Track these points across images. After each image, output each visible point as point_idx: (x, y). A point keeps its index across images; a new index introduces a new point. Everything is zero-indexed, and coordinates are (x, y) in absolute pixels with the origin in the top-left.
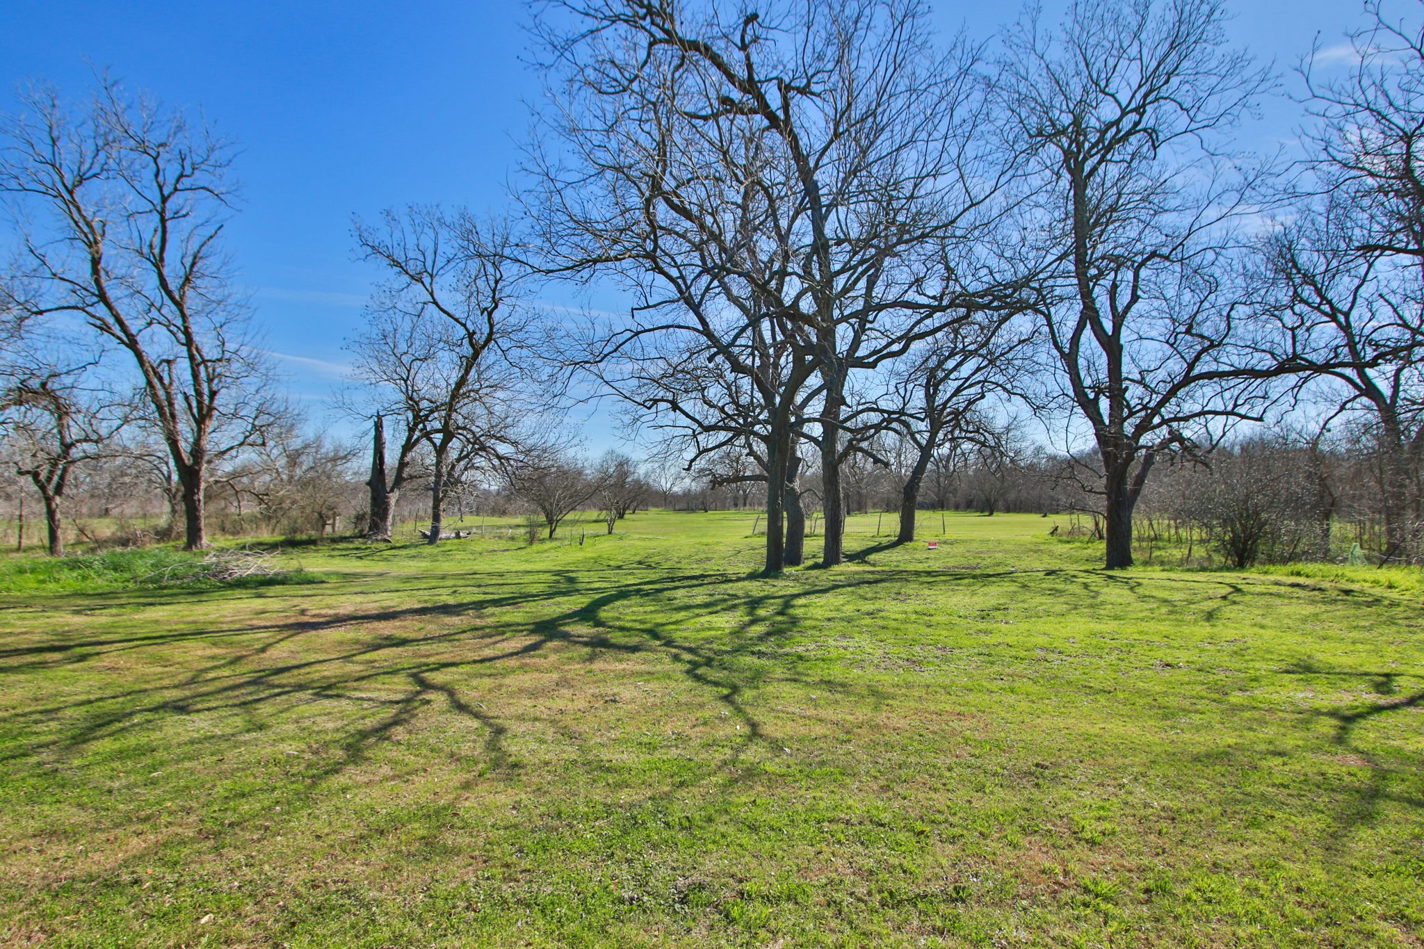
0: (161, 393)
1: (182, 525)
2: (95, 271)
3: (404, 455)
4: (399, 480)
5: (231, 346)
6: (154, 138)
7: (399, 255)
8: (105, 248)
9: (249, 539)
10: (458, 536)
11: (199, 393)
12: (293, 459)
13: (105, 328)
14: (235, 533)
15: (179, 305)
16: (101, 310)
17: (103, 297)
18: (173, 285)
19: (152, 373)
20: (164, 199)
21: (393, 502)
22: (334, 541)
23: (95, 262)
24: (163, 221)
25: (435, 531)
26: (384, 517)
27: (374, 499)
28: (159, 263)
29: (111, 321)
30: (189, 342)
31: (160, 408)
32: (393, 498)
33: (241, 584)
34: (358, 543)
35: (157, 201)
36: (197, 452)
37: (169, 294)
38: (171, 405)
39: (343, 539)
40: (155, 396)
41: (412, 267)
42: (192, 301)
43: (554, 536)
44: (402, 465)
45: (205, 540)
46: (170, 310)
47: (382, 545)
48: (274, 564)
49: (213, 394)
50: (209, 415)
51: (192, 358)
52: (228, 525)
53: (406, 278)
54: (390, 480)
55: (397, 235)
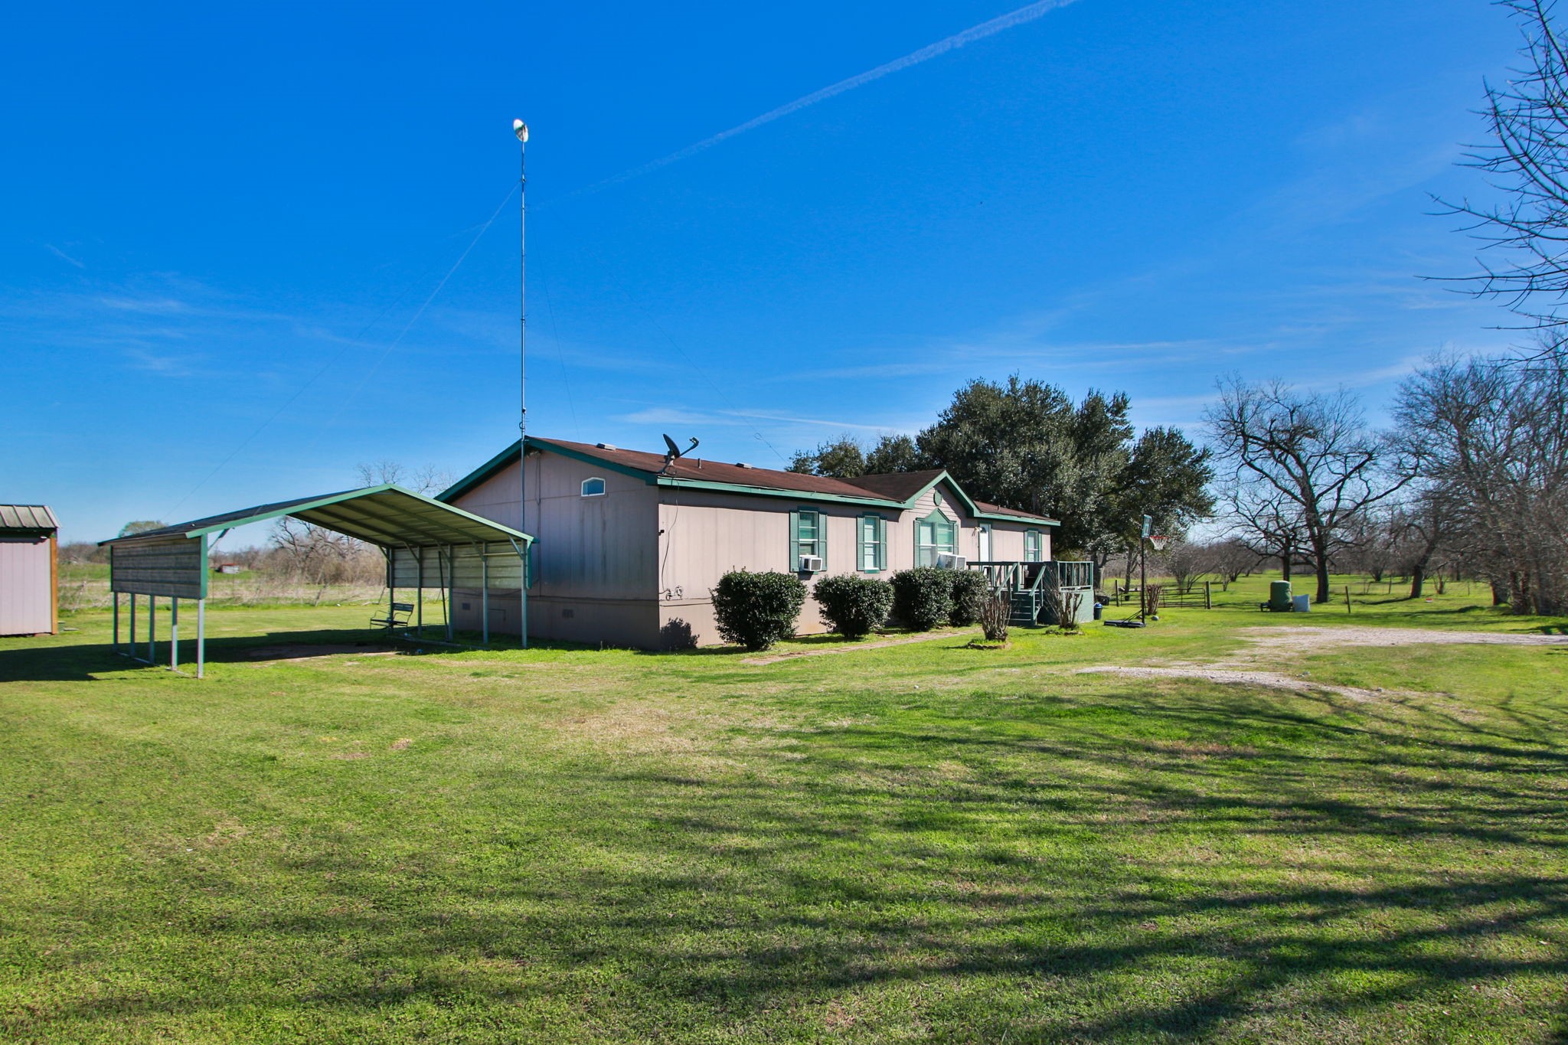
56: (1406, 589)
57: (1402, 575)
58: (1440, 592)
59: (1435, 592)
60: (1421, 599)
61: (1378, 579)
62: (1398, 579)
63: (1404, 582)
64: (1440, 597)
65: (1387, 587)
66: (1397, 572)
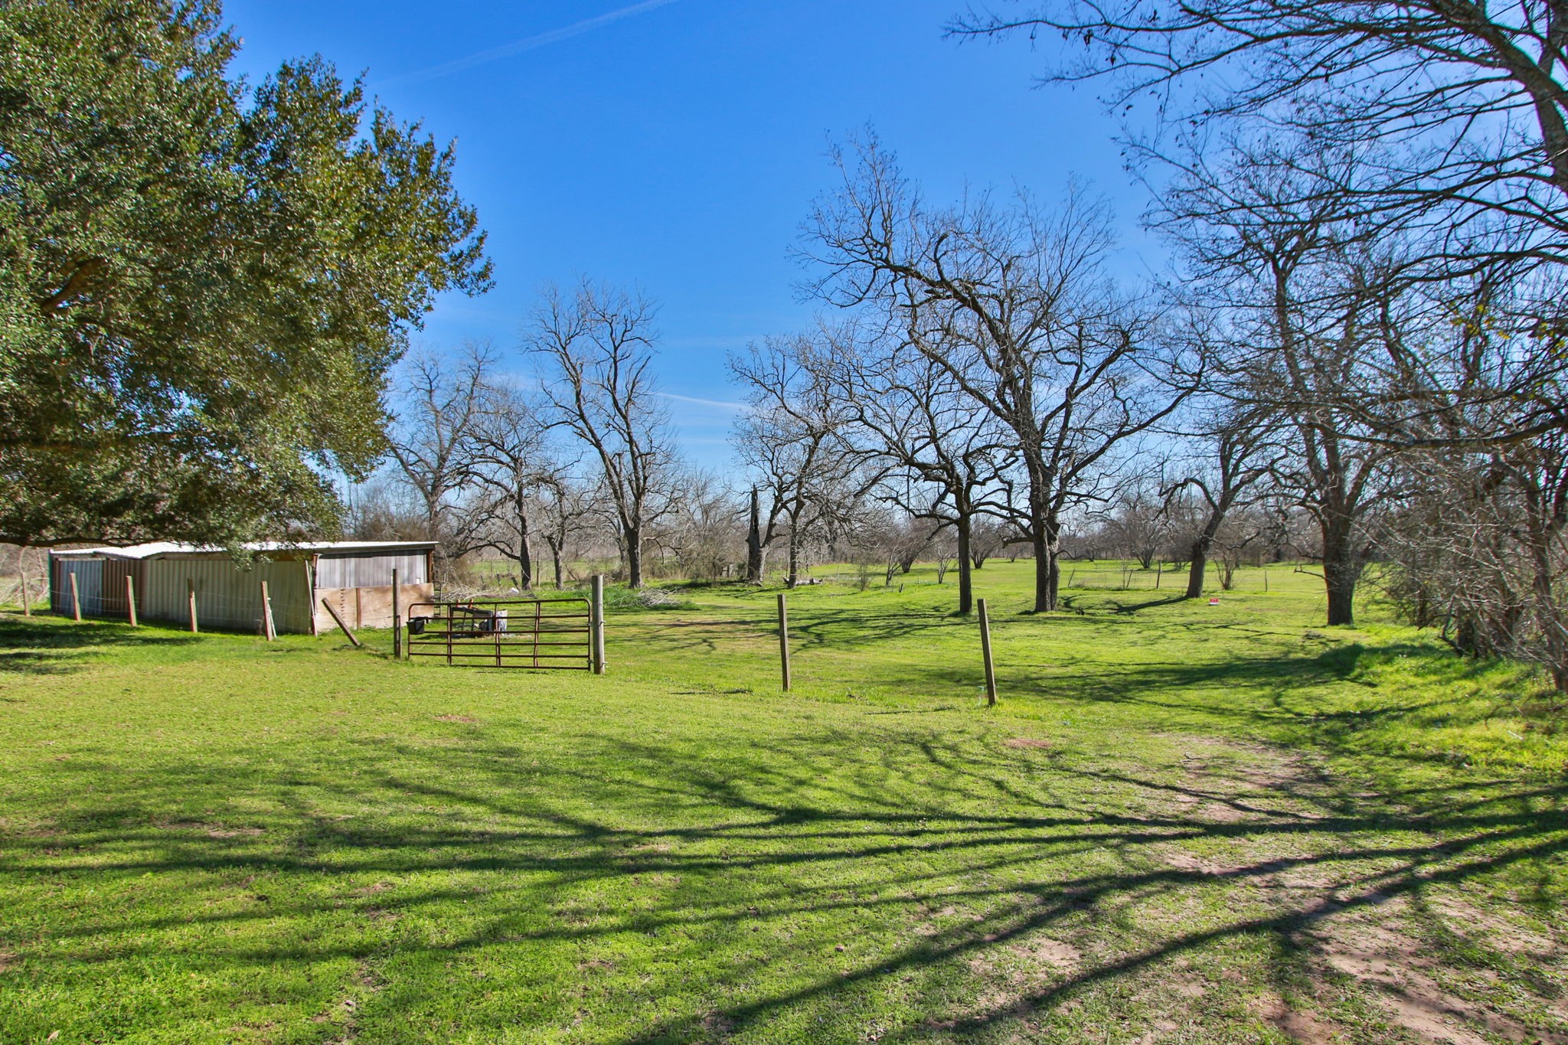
0: (615, 479)
1: (628, 571)
2: (578, 400)
3: (772, 517)
4: (769, 538)
5: (655, 444)
6: (609, 312)
7: (759, 375)
8: (584, 385)
9: (668, 581)
10: (812, 582)
11: (638, 479)
12: (706, 511)
13: (582, 435)
14: (660, 577)
15: (625, 418)
16: (581, 424)
17: (582, 416)
18: (621, 404)
19: (609, 464)
20: (616, 349)
21: (764, 555)
22: (722, 584)
23: (578, 394)
24: (615, 362)
25: (793, 579)
26: (758, 567)
27: (751, 552)
28: (613, 390)
29: (587, 431)
30: (631, 442)
31: (615, 492)
32: (764, 552)
33: (656, 608)
34: (738, 587)
35: (612, 351)
36: (636, 519)
37: (619, 410)
38: (621, 488)
39: (730, 583)
40: (612, 483)
41: (769, 382)
42: (632, 413)
43: (891, 583)
44: (771, 526)
45: (642, 582)
46: (619, 420)
47: (755, 588)
48: (674, 598)
49: (645, 478)
50: (643, 493)
51: (633, 453)
52: (656, 571)
53: (764, 391)
54: (762, 538)
55: (757, 361)
56: (1179, 582)
57: (1175, 561)
58: (1226, 587)
59: (1219, 586)
60: (1202, 600)
61: (1146, 566)
62: (1170, 566)
63: (1177, 570)
64: (1227, 594)
65: (1155, 576)
66: (1169, 557)
